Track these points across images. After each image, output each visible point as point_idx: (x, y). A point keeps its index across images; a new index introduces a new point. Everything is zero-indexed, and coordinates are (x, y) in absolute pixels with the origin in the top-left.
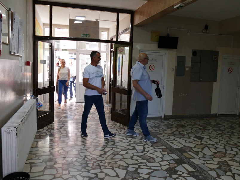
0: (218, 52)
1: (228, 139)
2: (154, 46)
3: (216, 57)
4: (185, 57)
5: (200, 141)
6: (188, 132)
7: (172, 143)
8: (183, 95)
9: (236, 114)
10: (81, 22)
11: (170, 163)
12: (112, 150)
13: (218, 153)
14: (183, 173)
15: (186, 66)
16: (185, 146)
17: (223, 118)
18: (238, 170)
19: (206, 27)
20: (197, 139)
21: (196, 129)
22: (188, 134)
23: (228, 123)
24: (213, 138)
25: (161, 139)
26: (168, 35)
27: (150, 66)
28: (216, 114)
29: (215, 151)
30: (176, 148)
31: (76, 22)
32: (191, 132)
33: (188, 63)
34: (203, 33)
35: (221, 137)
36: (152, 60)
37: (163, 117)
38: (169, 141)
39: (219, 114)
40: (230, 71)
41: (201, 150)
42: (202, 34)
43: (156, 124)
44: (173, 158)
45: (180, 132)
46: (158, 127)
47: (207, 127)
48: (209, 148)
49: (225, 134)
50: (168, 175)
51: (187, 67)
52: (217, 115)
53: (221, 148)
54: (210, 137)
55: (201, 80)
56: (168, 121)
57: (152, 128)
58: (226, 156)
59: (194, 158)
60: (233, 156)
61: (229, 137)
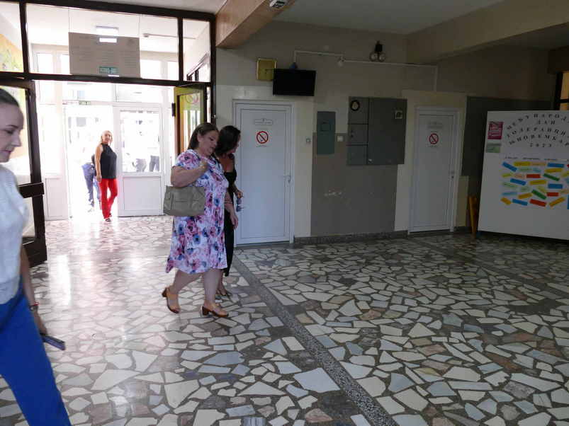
0: (405, 101)
1: (407, 282)
2: (264, 91)
3: (401, 112)
4: (334, 113)
5: (345, 288)
6: (329, 270)
7: (284, 295)
8: (334, 193)
9: (449, 230)
10: (114, 41)
11: (258, 336)
12: (149, 314)
13: (370, 311)
14: (276, 355)
15: (337, 132)
16: (309, 300)
17: (417, 239)
18: (394, 343)
19: (379, 49)
20: (342, 285)
21: (349, 263)
22: (327, 274)
23: (425, 248)
24: (376, 280)
25: (265, 287)
26: (295, 65)
27: (259, 134)
28: (407, 231)
29: (366, 307)
30: (286, 304)
31: (102, 40)
32: (338, 270)
33: (342, 126)
34: (373, 61)
35: (395, 277)
36: (262, 121)
37: (291, 242)
38: (278, 291)
39: (412, 231)
40: (434, 140)
41: (337, 307)
42: (371, 62)
43: (268, 257)
44: (269, 326)
45: (314, 272)
46: (270, 264)
47: (377, 258)
48: (357, 301)
49: (406, 272)
50: (242, 361)
51: (340, 135)
52: (409, 233)
53: (381, 301)
54: (371, 280)
55: (370, 160)
56: (297, 251)
57: (257, 266)
58: (384, 316)
59: (315, 323)
60: (399, 314)
61: (409, 278)
